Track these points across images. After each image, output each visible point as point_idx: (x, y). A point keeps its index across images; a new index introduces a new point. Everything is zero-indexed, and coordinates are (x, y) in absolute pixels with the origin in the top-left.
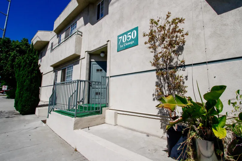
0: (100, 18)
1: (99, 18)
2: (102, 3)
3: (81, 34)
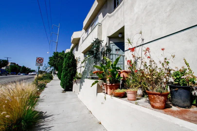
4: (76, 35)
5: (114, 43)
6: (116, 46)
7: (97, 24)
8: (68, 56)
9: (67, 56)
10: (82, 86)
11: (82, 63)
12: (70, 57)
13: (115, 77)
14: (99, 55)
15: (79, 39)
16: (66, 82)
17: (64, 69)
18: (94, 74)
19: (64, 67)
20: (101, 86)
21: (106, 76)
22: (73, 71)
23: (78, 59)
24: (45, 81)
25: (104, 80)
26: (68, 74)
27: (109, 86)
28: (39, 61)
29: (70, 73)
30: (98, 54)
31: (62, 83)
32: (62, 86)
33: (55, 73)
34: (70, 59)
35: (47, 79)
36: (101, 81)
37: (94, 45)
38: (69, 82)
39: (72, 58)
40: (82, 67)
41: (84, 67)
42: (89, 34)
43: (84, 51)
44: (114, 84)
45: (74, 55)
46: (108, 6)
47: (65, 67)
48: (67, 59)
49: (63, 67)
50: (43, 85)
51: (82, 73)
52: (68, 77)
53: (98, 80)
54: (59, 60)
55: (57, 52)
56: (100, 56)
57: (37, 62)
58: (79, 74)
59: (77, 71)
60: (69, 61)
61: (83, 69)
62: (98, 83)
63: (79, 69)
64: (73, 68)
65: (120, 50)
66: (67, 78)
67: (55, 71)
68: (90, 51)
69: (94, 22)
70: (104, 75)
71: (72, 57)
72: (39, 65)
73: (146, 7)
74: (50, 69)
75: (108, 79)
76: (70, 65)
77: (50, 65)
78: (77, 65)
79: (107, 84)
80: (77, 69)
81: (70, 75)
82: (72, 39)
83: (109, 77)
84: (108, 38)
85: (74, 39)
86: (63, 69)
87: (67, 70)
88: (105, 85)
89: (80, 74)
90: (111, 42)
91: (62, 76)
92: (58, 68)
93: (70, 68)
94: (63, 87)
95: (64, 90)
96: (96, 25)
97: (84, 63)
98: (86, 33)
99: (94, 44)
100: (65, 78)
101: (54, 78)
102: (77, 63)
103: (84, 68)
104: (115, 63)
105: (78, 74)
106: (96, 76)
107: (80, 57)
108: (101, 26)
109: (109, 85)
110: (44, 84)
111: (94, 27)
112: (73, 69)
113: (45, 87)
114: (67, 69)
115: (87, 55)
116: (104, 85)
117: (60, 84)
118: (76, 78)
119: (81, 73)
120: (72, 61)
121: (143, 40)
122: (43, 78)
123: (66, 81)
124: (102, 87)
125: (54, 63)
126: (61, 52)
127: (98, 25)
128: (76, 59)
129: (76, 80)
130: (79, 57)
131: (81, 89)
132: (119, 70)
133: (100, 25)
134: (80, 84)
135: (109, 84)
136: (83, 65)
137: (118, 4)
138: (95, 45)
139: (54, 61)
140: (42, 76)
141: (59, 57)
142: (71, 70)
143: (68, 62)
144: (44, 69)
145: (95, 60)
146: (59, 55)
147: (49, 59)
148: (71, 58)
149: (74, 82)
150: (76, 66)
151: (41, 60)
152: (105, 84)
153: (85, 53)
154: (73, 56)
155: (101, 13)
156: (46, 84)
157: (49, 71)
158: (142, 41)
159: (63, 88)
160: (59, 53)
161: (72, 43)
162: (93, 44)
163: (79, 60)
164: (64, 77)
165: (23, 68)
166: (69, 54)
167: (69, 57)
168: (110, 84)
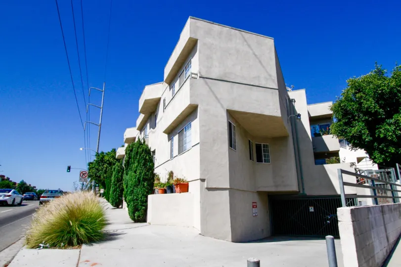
4: (151, 92)
7: (189, 76)
15: (157, 102)
26: (118, 190)
42: (175, 93)
47: (114, 182)
54: (106, 168)
55: (102, 152)
57: (80, 177)
69: (184, 70)
98: (170, 90)
108: (197, 78)
114: (117, 184)
123: (116, 197)
125: (98, 174)
126: (110, 151)
139: (97, 169)
141: (106, 162)
146: (106, 158)
147: (88, 167)
160: (106, 154)
165: (22, 186)
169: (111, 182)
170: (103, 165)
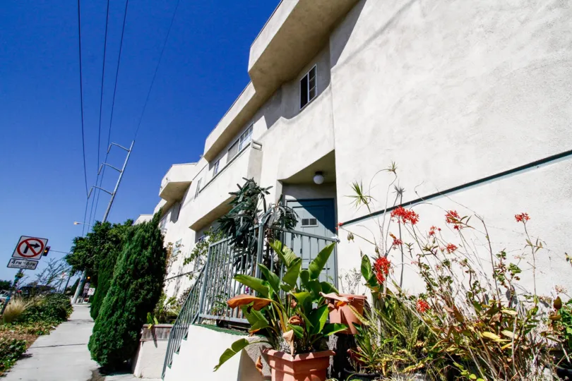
0: (309, 101)
1: (306, 102)
2: (312, 73)
3: (259, 147)
4: (177, 173)
5: (298, 201)
6: (303, 209)
7: (249, 144)
8: (139, 235)
9: (136, 236)
10: (175, 354)
11: (187, 261)
12: (146, 241)
13: (316, 323)
14: (254, 236)
15: (185, 187)
16: (113, 333)
17: (115, 284)
18: (229, 309)
19: (116, 274)
20: (257, 362)
21: (278, 317)
22: (149, 291)
23: (174, 247)
24: (30, 328)
25: (271, 334)
26: (129, 303)
27: (294, 365)
28: (25, 252)
29: (137, 298)
30: (252, 231)
31: (98, 340)
32: (93, 352)
33: (82, 294)
34: (144, 247)
35: (43, 319)
36: (257, 338)
37: (240, 200)
38: (125, 336)
39: (154, 243)
40: (184, 276)
41: (190, 275)
42: (219, 171)
43: (198, 221)
44: (311, 356)
45: (163, 234)
46: (284, 100)
47: (122, 277)
48: (136, 247)
49: (115, 276)
50: (13, 350)
51: (182, 297)
52: (126, 314)
53: (247, 337)
54: (108, 249)
55: (107, 223)
56: (259, 239)
57: (17, 254)
58: (170, 301)
59: (165, 289)
60: (139, 254)
61: (187, 284)
62: (247, 348)
63: (173, 283)
64: (149, 279)
65: (315, 224)
66: (121, 315)
67: (86, 287)
68: (222, 221)
69: (238, 140)
70: (268, 315)
71: (154, 239)
72: (22, 264)
73: (400, 101)
74: (67, 279)
75: (288, 334)
76: (143, 268)
77: (71, 266)
78: (168, 270)
79: (283, 353)
80: (166, 283)
81: (136, 306)
82: (164, 183)
83: (295, 324)
84: (281, 186)
85: (170, 185)
86: (112, 281)
87: (125, 287)
88: (273, 358)
89: (172, 300)
90: (288, 197)
91: (101, 311)
92: (99, 276)
93: (140, 280)
94: (99, 355)
95: (99, 366)
96: (243, 148)
97: (193, 262)
98: (210, 169)
99: (238, 198)
100: (114, 318)
101: (73, 316)
102: (170, 260)
103: (191, 278)
104: (314, 266)
105: (165, 303)
106: (237, 317)
107: (181, 240)
108: (260, 149)
109: (291, 359)
110: (19, 345)
111: (238, 153)
112: (148, 283)
113: (21, 355)
114: (129, 284)
115: (206, 234)
116: (268, 358)
117: (87, 341)
118: (155, 319)
119: (178, 297)
120: (152, 254)
121: (400, 192)
122: (29, 315)
123: (116, 330)
124: (261, 368)
125: (89, 260)
126: (122, 224)
127: (250, 146)
128: (165, 248)
129: (157, 324)
130: (177, 242)
131: (167, 367)
132: (332, 295)
133: (257, 146)
134: (167, 342)
135: (294, 357)
136: (190, 267)
137: (313, 96)
138: (243, 200)
139: (89, 251)
140: (24, 309)
141: (109, 239)
142: (141, 286)
143: (136, 258)
144: (45, 280)
145: (239, 254)
146: (114, 231)
147: (74, 245)
148: (149, 242)
149: (145, 334)
150: (165, 273)
151: (36, 246)
152: (271, 353)
153: (201, 228)
154: (160, 235)
155: (263, 117)
156: (31, 343)
157: (63, 286)
158: (396, 193)
159: (98, 359)
160: (115, 226)
161: (163, 196)
162: (235, 196)
163: (177, 251)
164: (111, 315)
166: (145, 231)
167: (143, 242)
168: (298, 358)
169: (111, 276)
170: (104, 243)
